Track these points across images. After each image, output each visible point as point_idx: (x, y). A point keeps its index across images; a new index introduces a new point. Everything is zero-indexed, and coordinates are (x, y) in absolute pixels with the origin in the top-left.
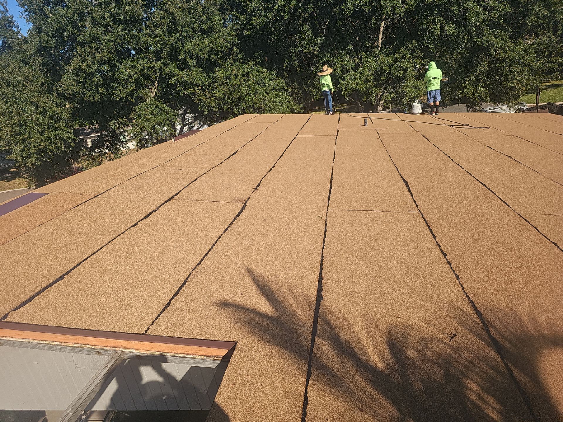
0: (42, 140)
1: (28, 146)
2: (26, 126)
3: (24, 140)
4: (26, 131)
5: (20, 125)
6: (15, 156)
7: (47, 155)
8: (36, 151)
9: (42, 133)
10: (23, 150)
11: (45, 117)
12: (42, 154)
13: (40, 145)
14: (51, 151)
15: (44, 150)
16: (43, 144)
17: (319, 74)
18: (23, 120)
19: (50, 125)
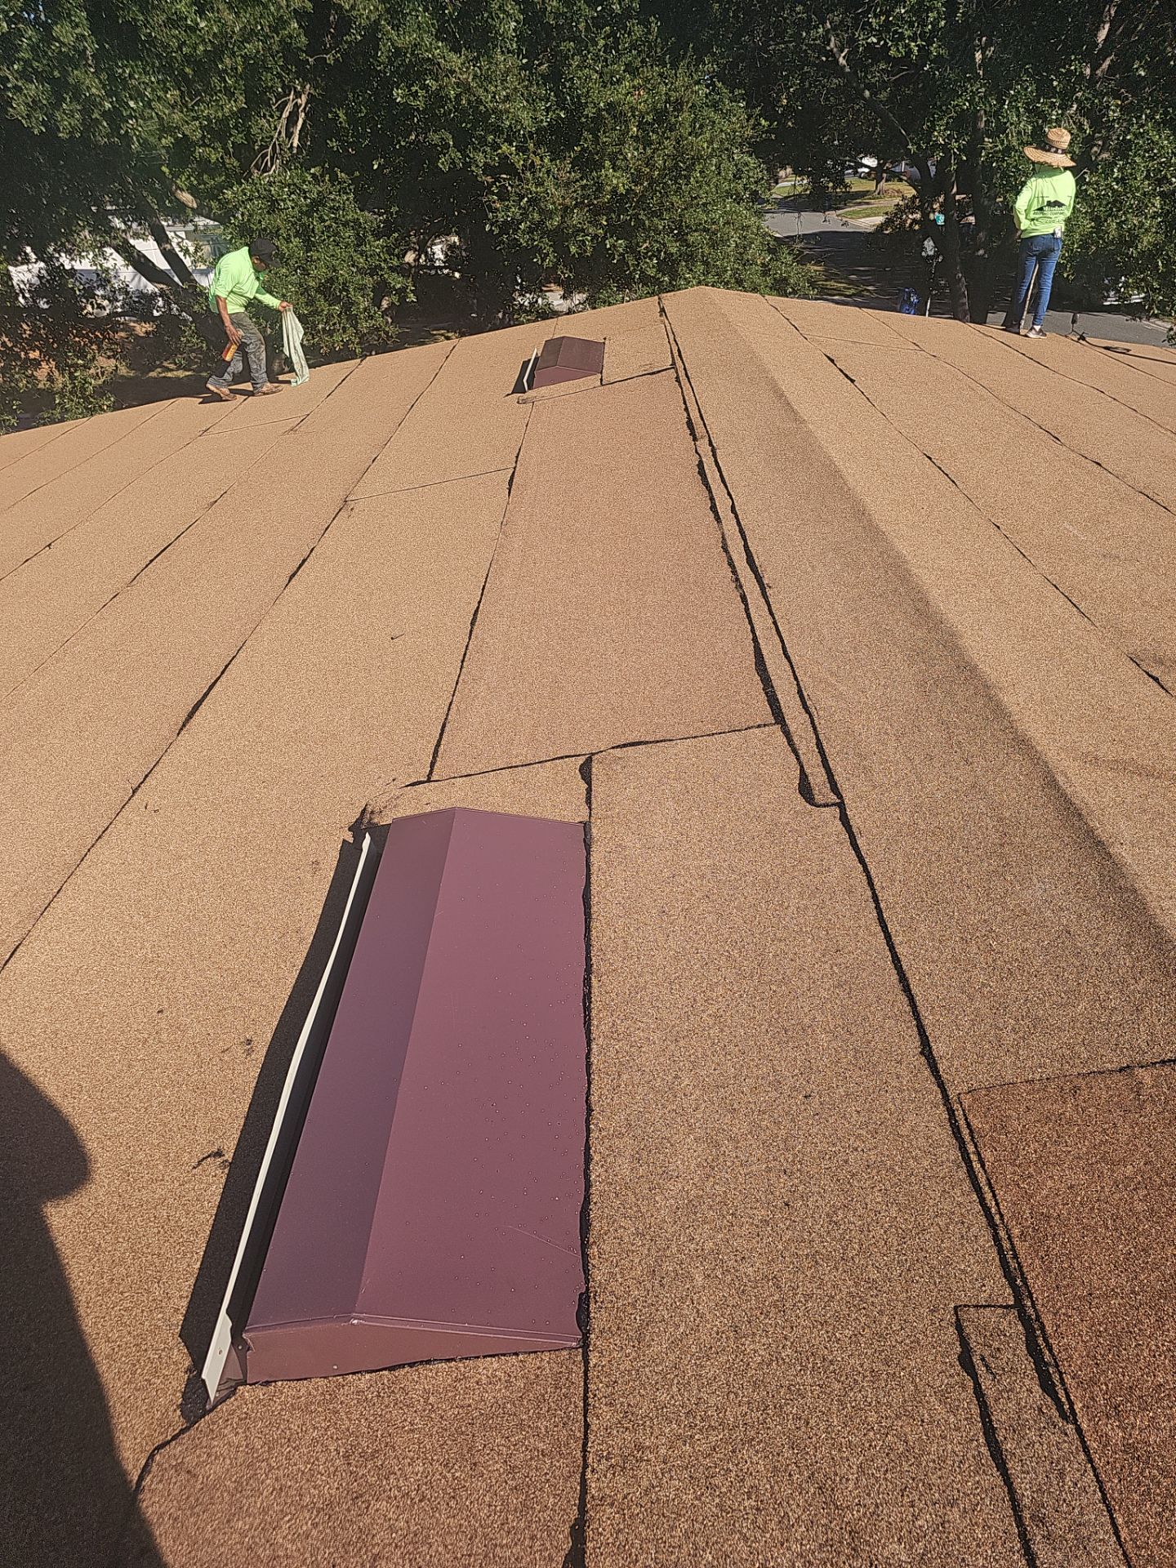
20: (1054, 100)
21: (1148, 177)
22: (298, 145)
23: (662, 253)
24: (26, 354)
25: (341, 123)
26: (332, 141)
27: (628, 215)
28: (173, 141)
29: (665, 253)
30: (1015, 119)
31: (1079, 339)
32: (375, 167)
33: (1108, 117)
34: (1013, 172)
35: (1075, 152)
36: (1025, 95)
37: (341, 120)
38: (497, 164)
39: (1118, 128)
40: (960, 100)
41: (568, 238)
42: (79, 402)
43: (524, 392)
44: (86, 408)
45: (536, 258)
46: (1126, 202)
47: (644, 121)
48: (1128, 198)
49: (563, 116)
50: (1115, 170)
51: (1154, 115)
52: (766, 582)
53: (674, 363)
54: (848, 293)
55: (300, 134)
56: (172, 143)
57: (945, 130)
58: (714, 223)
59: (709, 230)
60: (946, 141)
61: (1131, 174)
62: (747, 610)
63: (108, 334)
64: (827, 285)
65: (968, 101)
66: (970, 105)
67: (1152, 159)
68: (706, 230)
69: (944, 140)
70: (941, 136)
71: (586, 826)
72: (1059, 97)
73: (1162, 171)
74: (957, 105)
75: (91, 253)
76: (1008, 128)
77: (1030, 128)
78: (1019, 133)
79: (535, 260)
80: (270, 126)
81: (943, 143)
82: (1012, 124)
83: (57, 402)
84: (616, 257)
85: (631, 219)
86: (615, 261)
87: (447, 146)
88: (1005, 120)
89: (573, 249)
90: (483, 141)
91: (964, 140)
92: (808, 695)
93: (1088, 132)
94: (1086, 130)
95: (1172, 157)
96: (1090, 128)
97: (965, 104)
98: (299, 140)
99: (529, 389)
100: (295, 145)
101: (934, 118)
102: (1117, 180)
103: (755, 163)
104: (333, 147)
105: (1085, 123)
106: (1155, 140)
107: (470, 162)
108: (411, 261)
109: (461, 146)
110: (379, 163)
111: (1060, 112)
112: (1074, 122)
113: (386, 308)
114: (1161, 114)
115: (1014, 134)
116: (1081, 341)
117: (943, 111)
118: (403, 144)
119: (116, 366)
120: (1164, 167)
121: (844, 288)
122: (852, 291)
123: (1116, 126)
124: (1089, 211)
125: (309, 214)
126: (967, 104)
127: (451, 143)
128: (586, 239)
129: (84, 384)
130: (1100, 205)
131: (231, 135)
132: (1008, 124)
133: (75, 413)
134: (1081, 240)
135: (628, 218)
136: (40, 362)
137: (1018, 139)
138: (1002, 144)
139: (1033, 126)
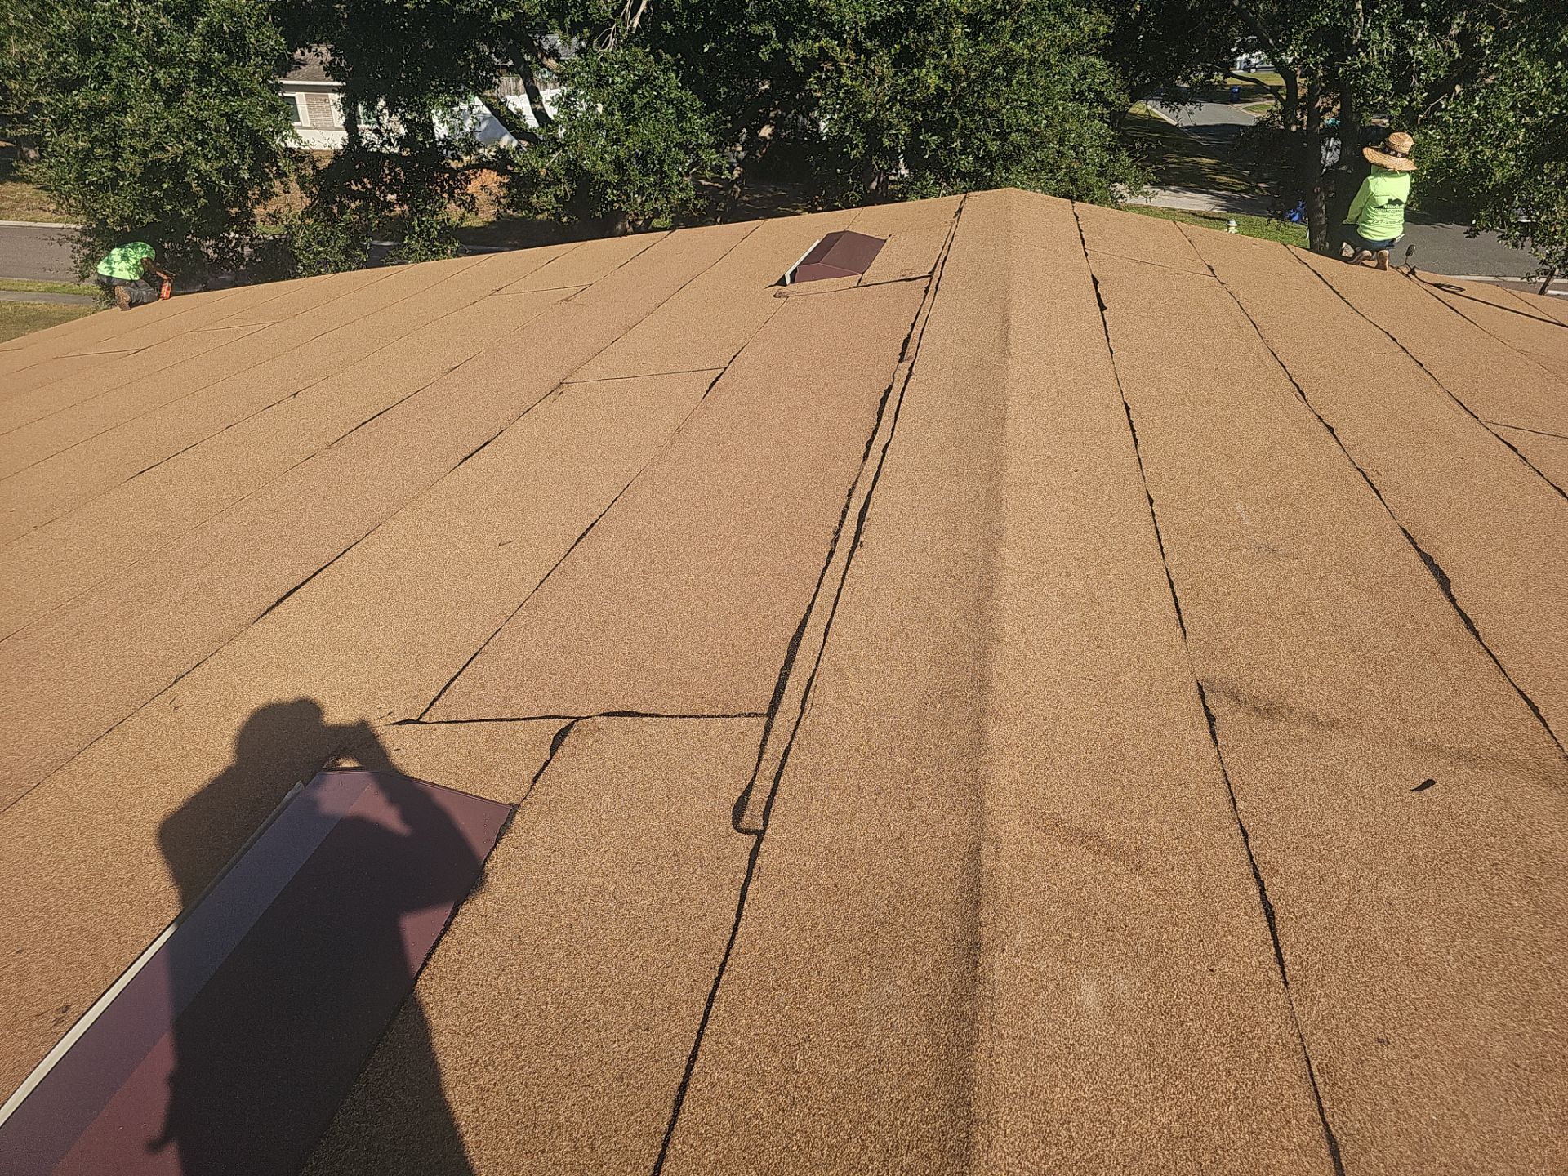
0: (169, 128)
1: (110, 139)
2: (107, 51)
3: (95, 115)
4: (108, 79)
5: (85, 48)
6: (51, 173)
7: (181, 193)
8: (138, 172)
9: (171, 99)
10: (87, 157)
11: (191, 30)
12: (165, 186)
13: (159, 147)
14: (201, 178)
15: (177, 169)
16: (173, 149)
17: (1370, 154)
18: (98, 23)
19: (206, 71)
20: (1422, 22)
21: (1513, 107)
22: (638, 26)
23: (982, 151)
24: (385, 196)
25: (675, 8)
26: (666, 24)
27: (943, 113)
28: (513, 15)
29: (984, 150)
30: (1378, 37)
31: (1409, 273)
32: (706, 50)
33: (1479, 42)
34: (1369, 90)
35: (1440, 76)
36: (1391, 15)
37: (676, 5)
38: (817, 57)
39: (1489, 54)
40: (1320, 15)
41: (882, 130)
42: (424, 244)
43: (785, 285)
44: (431, 251)
45: (846, 147)
46: (1486, 132)
47: (983, 20)
48: (1488, 128)
49: (903, 11)
50: (1477, 98)
51: (1530, 44)
52: (861, 539)
53: (932, 272)
54: (1236, 189)
55: (641, 17)
56: (511, 17)
57: (1301, 45)
58: (1035, 125)
59: (1030, 131)
60: (1302, 56)
61: (1494, 104)
62: (825, 569)
63: (461, 184)
64: (1215, 179)
65: (1328, 17)
66: (1330, 21)
67: (1521, 89)
68: (1026, 131)
69: (1300, 55)
70: (1297, 51)
71: (514, 809)
72: (1428, 19)
73: (1531, 102)
74: (1316, 20)
75: (440, 111)
76: (1369, 46)
77: (1394, 47)
78: (1381, 52)
79: (845, 150)
80: (608, 7)
81: (1298, 57)
82: (1374, 43)
83: (405, 242)
84: (928, 152)
85: (946, 117)
86: (927, 156)
87: (769, 37)
88: (1366, 39)
89: (886, 142)
90: (805, 34)
91: (1321, 56)
92: (816, 686)
93: (1457, 56)
94: (1455, 54)
95: (1543, 89)
96: (1460, 52)
97: (1325, 20)
98: (640, 21)
99: (792, 281)
100: (635, 26)
101: (1291, 32)
102: (1478, 108)
103: (1102, 65)
104: (667, 30)
105: (1455, 46)
106: (1525, 69)
107: (790, 53)
108: (767, 135)
109: (782, 39)
110: (710, 47)
111: (1427, 34)
112: (1442, 45)
113: (737, 178)
114: (1537, 44)
115: (1375, 53)
116: (1410, 275)
117: (1301, 26)
118: (732, 30)
119: (464, 214)
120: (1533, 98)
121: (1233, 183)
122: (1243, 187)
123: (1487, 52)
124: (1444, 138)
125: (633, 91)
126: (1327, 20)
127: (774, 35)
128: (900, 133)
129: (429, 229)
130: (1457, 133)
131: (569, 13)
132: (1370, 43)
133: (419, 254)
134: (1432, 167)
135: (943, 115)
136: (394, 204)
137: (1379, 59)
138: (1361, 62)
139: (1398, 46)
